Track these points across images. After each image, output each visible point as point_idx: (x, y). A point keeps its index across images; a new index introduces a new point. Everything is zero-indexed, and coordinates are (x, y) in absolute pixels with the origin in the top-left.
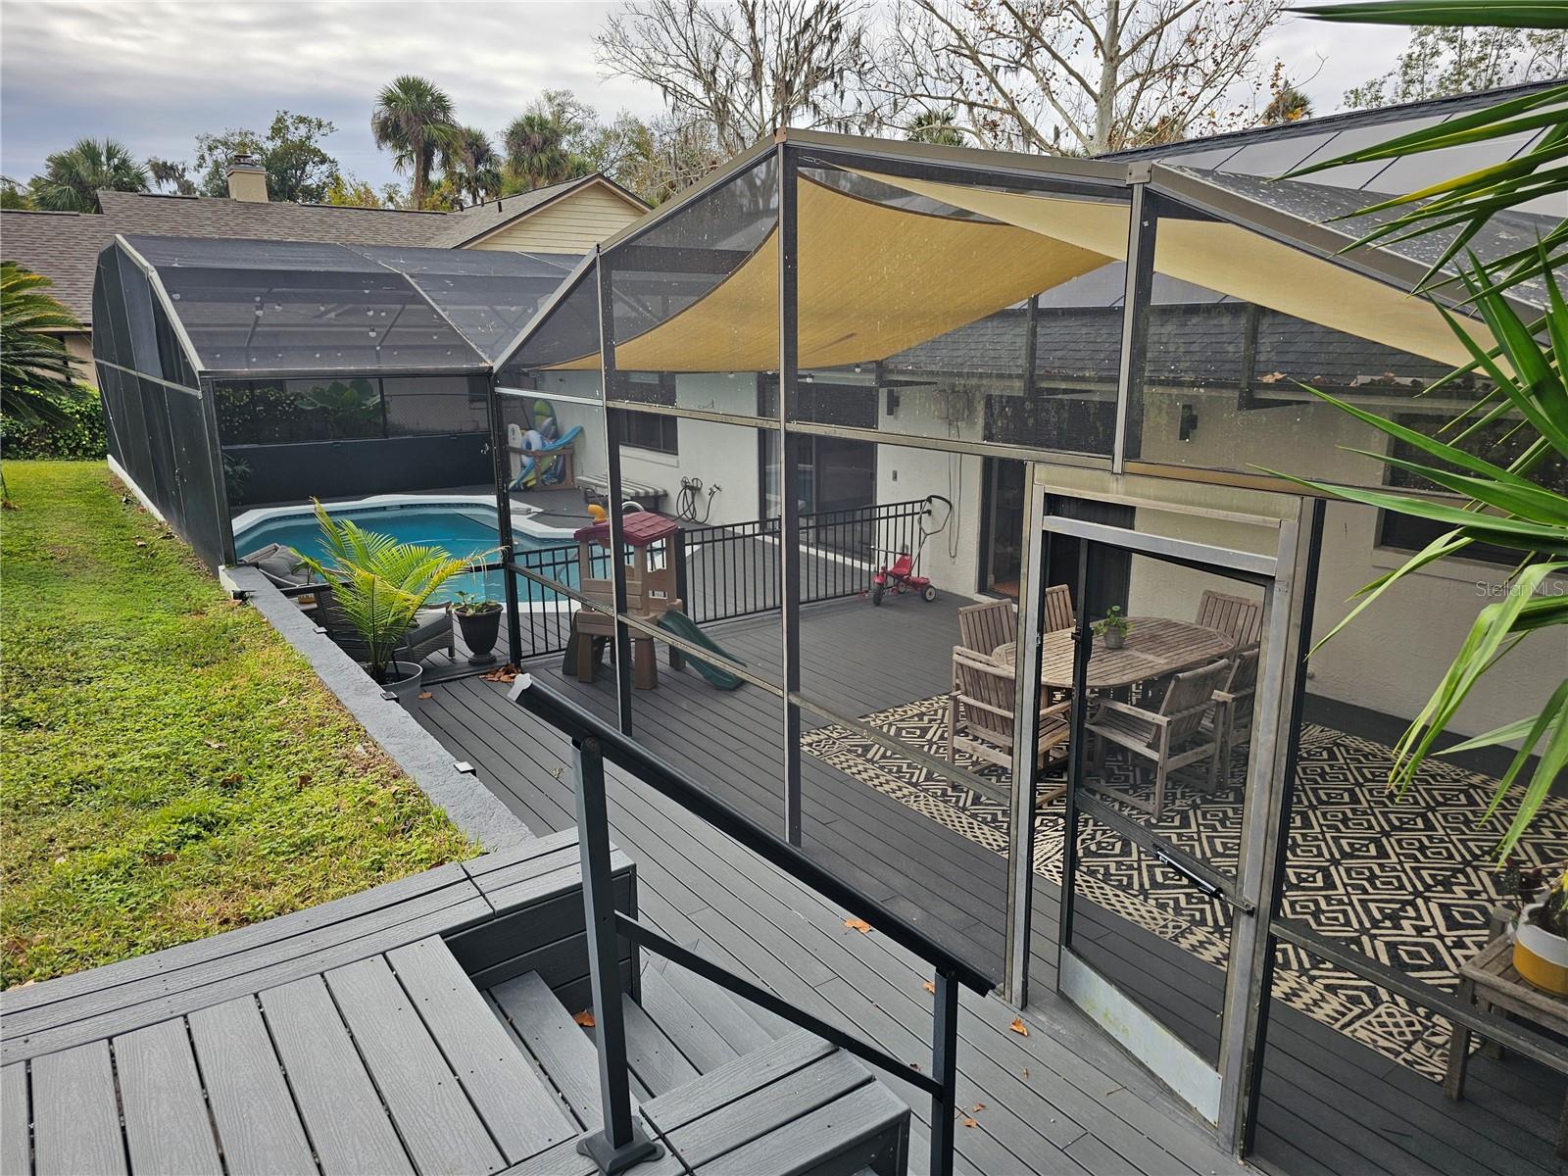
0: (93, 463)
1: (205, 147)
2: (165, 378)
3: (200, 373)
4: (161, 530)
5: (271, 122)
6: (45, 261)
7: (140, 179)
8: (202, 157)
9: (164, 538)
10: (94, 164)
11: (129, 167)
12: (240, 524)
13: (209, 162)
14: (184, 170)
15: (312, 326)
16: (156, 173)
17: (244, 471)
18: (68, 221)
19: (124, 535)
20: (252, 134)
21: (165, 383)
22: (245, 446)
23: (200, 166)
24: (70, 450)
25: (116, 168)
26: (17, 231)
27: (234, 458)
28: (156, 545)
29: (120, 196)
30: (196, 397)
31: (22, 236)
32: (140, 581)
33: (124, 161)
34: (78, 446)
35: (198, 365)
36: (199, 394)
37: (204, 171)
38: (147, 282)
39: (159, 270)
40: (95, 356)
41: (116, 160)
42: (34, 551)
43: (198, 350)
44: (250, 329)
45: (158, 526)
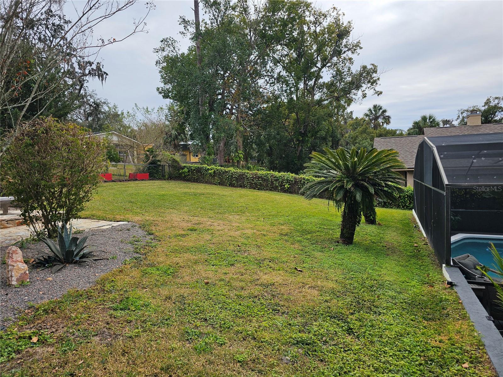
0: (408, 211)
1: (460, 113)
2: (433, 186)
3: (446, 185)
4: (424, 240)
5: (485, 100)
6: (405, 150)
7: (438, 124)
8: (459, 116)
9: (424, 244)
10: (425, 122)
11: (435, 121)
12: (454, 239)
13: (461, 117)
14: (452, 121)
15: (494, 166)
16: (443, 123)
17: (458, 219)
18: (414, 138)
19: (411, 240)
20: (477, 106)
21: (433, 188)
22: (460, 210)
23: (458, 119)
24: (403, 206)
25: (431, 122)
26: (399, 142)
27: (456, 214)
28: (421, 247)
29: (430, 129)
30: (443, 194)
31: (400, 144)
32: (412, 262)
33: (434, 120)
34: (405, 205)
35: (446, 182)
36: (445, 193)
37: (459, 120)
38: (432, 152)
39: (437, 147)
40: (414, 178)
41: (431, 120)
42: (381, 243)
43: (447, 176)
44: (468, 168)
45: (423, 239)
